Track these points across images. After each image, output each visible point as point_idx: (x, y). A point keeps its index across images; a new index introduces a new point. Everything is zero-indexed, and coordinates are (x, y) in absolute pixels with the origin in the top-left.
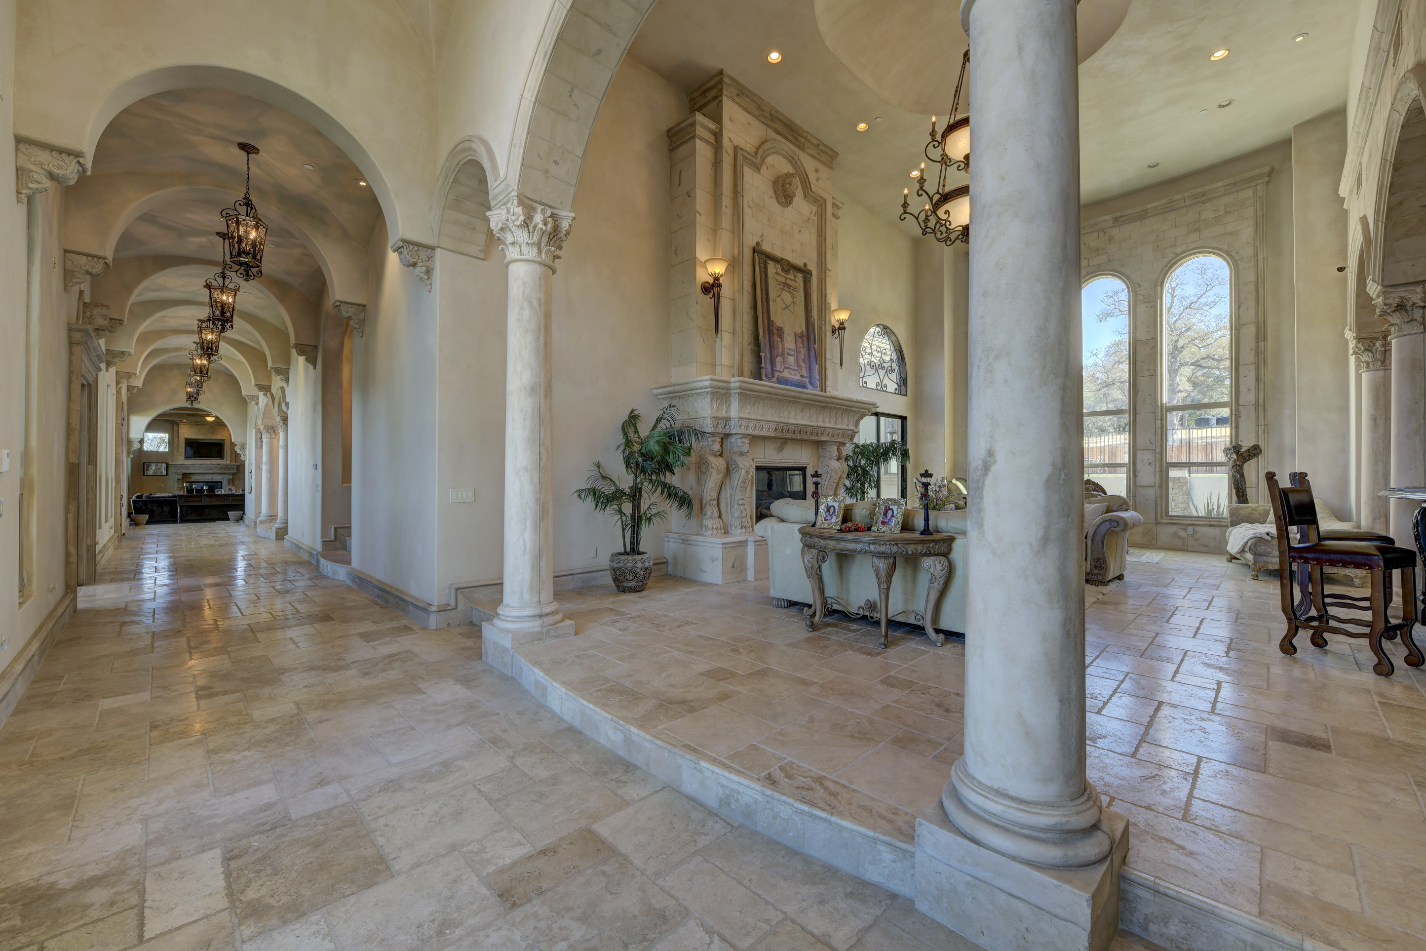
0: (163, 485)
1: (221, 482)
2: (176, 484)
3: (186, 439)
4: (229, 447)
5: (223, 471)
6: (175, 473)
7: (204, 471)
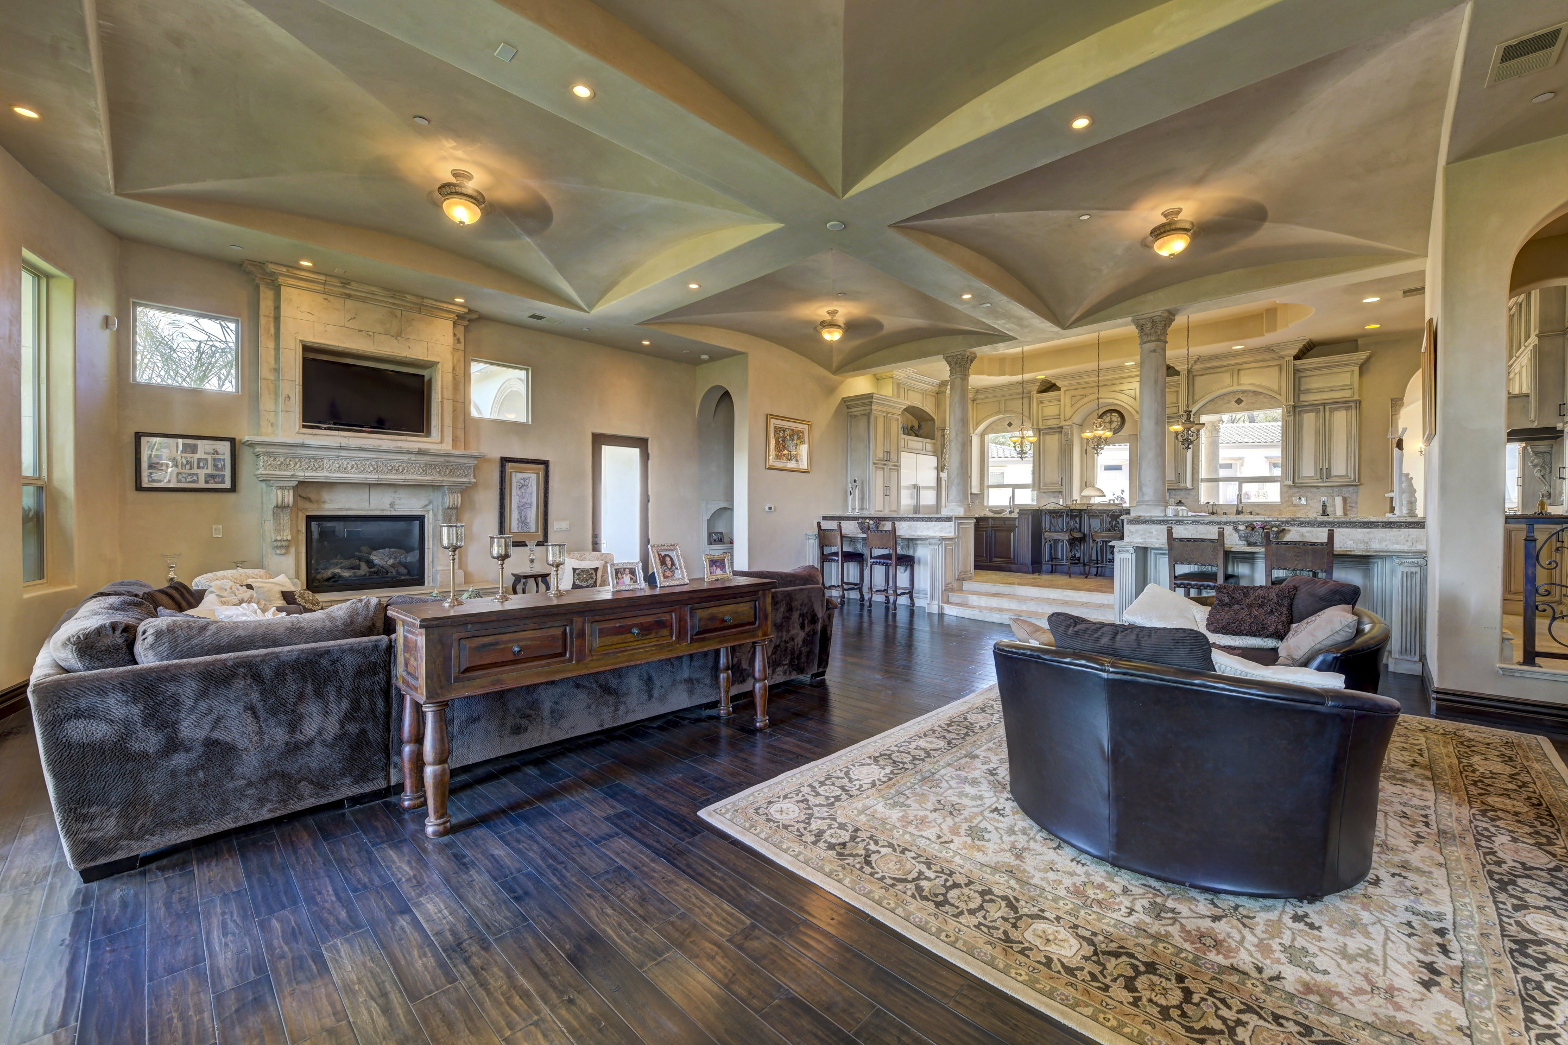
0: (218, 532)
1: (421, 519)
2: (269, 526)
3: (307, 348)
4: (448, 394)
5: (434, 477)
6: (266, 480)
7: (372, 477)
